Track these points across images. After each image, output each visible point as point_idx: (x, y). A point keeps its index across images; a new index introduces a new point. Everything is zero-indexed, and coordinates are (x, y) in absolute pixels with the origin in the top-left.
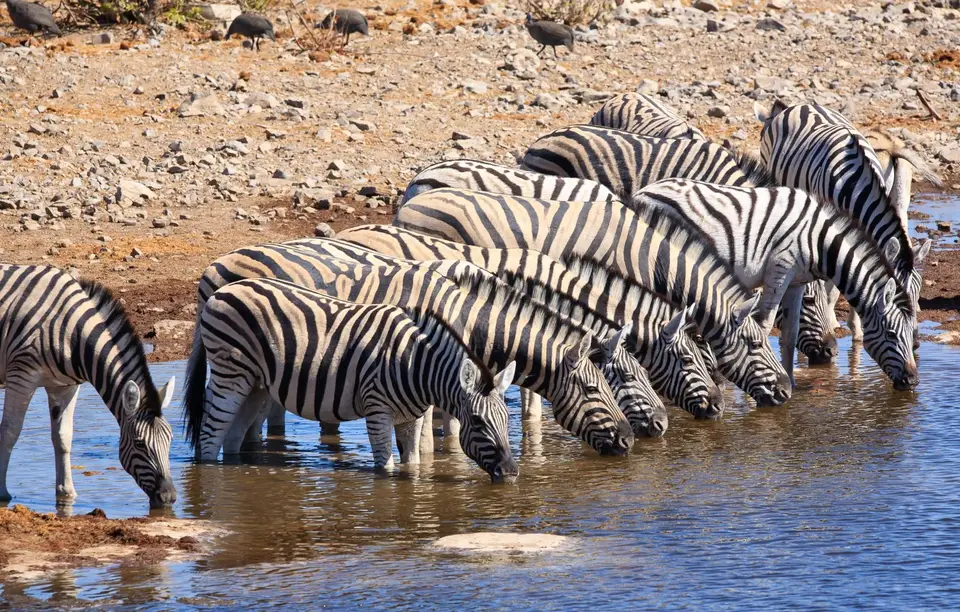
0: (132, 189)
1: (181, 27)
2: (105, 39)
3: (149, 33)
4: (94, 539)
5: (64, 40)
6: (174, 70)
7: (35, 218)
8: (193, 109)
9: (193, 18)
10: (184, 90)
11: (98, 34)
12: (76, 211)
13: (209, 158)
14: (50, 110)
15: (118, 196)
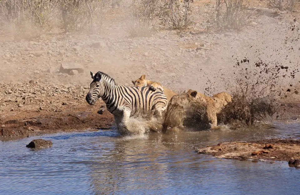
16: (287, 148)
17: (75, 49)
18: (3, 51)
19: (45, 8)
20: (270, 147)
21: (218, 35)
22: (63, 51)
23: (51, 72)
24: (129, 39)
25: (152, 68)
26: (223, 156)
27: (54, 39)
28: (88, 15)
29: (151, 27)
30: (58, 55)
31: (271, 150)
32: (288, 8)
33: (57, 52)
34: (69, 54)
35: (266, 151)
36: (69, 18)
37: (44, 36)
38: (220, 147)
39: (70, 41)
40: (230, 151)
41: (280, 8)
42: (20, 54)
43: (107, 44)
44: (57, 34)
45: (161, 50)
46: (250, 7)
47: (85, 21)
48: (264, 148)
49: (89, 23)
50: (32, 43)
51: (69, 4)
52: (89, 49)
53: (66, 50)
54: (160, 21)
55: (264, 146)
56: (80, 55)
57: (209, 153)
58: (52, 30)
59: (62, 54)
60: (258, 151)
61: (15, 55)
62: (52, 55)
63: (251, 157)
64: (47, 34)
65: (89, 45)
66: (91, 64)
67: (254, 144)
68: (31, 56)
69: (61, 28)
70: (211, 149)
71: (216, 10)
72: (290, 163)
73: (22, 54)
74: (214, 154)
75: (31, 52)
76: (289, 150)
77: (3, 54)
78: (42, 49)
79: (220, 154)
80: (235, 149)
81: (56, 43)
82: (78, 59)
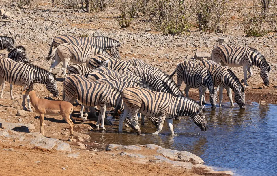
17: (206, 43)
18: (155, 42)
19: (186, 13)
22: (197, 44)
23: (188, 58)
24: (246, 38)
27: (191, 35)
28: (217, 19)
29: (262, 30)
30: (194, 46)
33: (193, 44)
34: (201, 46)
36: (203, 20)
37: (184, 32)
39: (203, 37)
42: (167, 45)
43: (229, 40)
44: (194, 32)
45: (268, 46)
47: (214, 23)
49: (217, 25)
50: (176, 37)
51: (204, 11)
52: (216, 43)
53: (200, 43)
54: (269, 26)
56: (209, 47)
58: (190, 28)
59: (196, 46)
61: (163, 45)
62: (189, 46)
64: (186, 31)
65: (216, 41)
68: (174, 46)
69: (197, 28)
75: (174, 44)
77: (155, 44)
78: (182, 41)
81: (193, 38)
82: (208, 50)
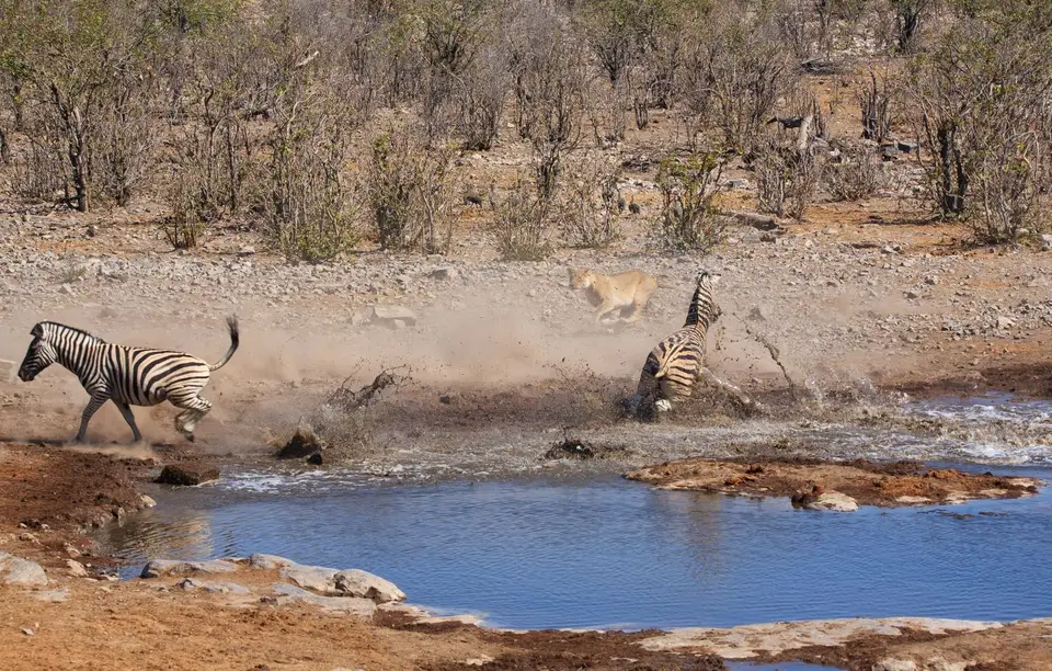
0: (1003, 321)
1: (1028, 245)
2: (992, 251)
3: (1012, 248)
4: (987, 486)
5: (972, 252)
6: (1024, 265)
7: (958, 334)
8: (1033, 284)
9: (1034, 241)
10: (1028, 275)
11: (988, 249)
12: (977, 332)
13: (1041, 306)
14: (966, 284)
15: (997, 324)
16: (790, 473)
17: (400, 281)
18: (267, 282)
19: (345, 203)
20: (759, 470)
21: (665, 260)
22: (377, 285)
23: (354, 323)
24: (502, 265)
25: (543, 319)
26: (672, 486)
27: (361, 262)
28: (426, 217)
29: (543, 243)
30: (369, 291)
31: (761, 475)
32: (793, 215)
33: (366, 285)
34: (388, 291)
35: (753, 477)
36: (389, 222)
37: (342, 255)
38: (667, 469)
39: (391, 265)
40: (686, 476)
41: (779, 214)
42: (297, 290)
43: (460, 272)
44: (367, 253)
45: (560, 285)
46: (724, 211)
47: (419, 228)
48: (748, 472)
49: (426, 233)
50: (320, 267)
51: (391, 197)
52: (427, 281)
53: (384, 281)
54: (559, 233)
55: (748, 468)
56: (409, 292)
57: (647, 481)
58: (358, 244)
59: (374, 289)
60: (736, 476)
61: (288, 290)
62: (356, 291)
63: (724, 489)
64: (347, 253)
65: (426, 275)
66: (431, 309)
67: (729, 464)
68: (317, 293)
69: (375, 242)
70: (651, 473)
71: (663, 214)
72: (794, 500)
73: (300, 289)
74: (656, 482)
75: (317, 286)
76: (791, 476)
77: (266, 288)
78: (338, 279)
79: (666, 482)
80: (695, 473)
81: (365, 268)
82: (405, 299)
